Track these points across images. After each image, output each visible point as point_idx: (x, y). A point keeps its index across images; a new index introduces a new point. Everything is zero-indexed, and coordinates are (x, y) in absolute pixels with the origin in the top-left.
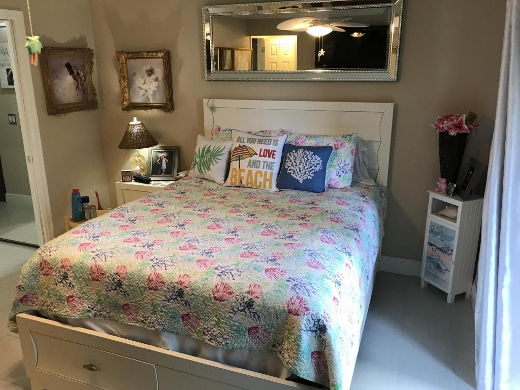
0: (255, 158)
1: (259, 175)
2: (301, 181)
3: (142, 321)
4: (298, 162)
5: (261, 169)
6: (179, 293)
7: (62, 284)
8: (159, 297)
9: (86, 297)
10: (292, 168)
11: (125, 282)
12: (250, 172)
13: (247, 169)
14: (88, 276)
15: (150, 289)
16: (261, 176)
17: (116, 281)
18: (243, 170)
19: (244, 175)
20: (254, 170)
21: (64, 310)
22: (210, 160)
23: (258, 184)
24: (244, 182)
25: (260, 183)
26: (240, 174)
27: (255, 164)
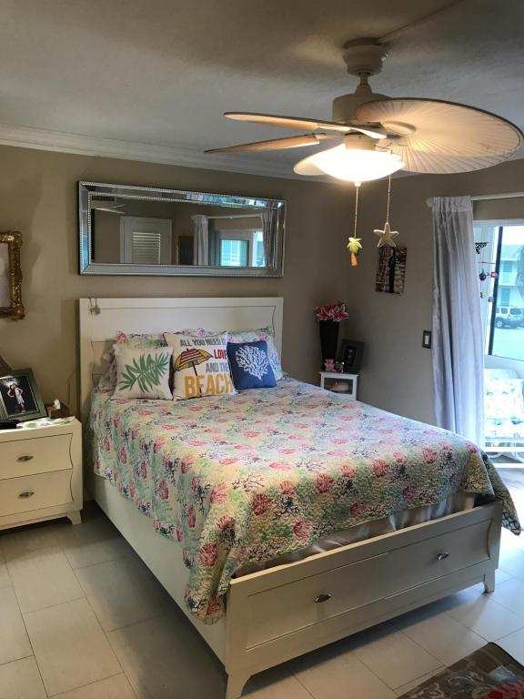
0: (212, 360)
1: (220, 378)
2: (260, 378)
3: (371, 515)
4: (251, 359)
5: (220, 372)
6: (402, 470)
7: (287, 514)
8: (385, 483)
9: (311, 517)
10: (247, 366)
11: (354, 480)
12: (210, 377)
13: (206, 375)
14: (314, 490)
15: (378, 477)
16: (222, 379)
17: (346, 483)
18: (203, 377)
19: (204, 382)
20: (214, 374)
21: (294, 544)
22: (156, 371)
23: (220, 389)
24: (204, 390)
25: (223, 387)
26: (198, 383)
27: (212, 368)
